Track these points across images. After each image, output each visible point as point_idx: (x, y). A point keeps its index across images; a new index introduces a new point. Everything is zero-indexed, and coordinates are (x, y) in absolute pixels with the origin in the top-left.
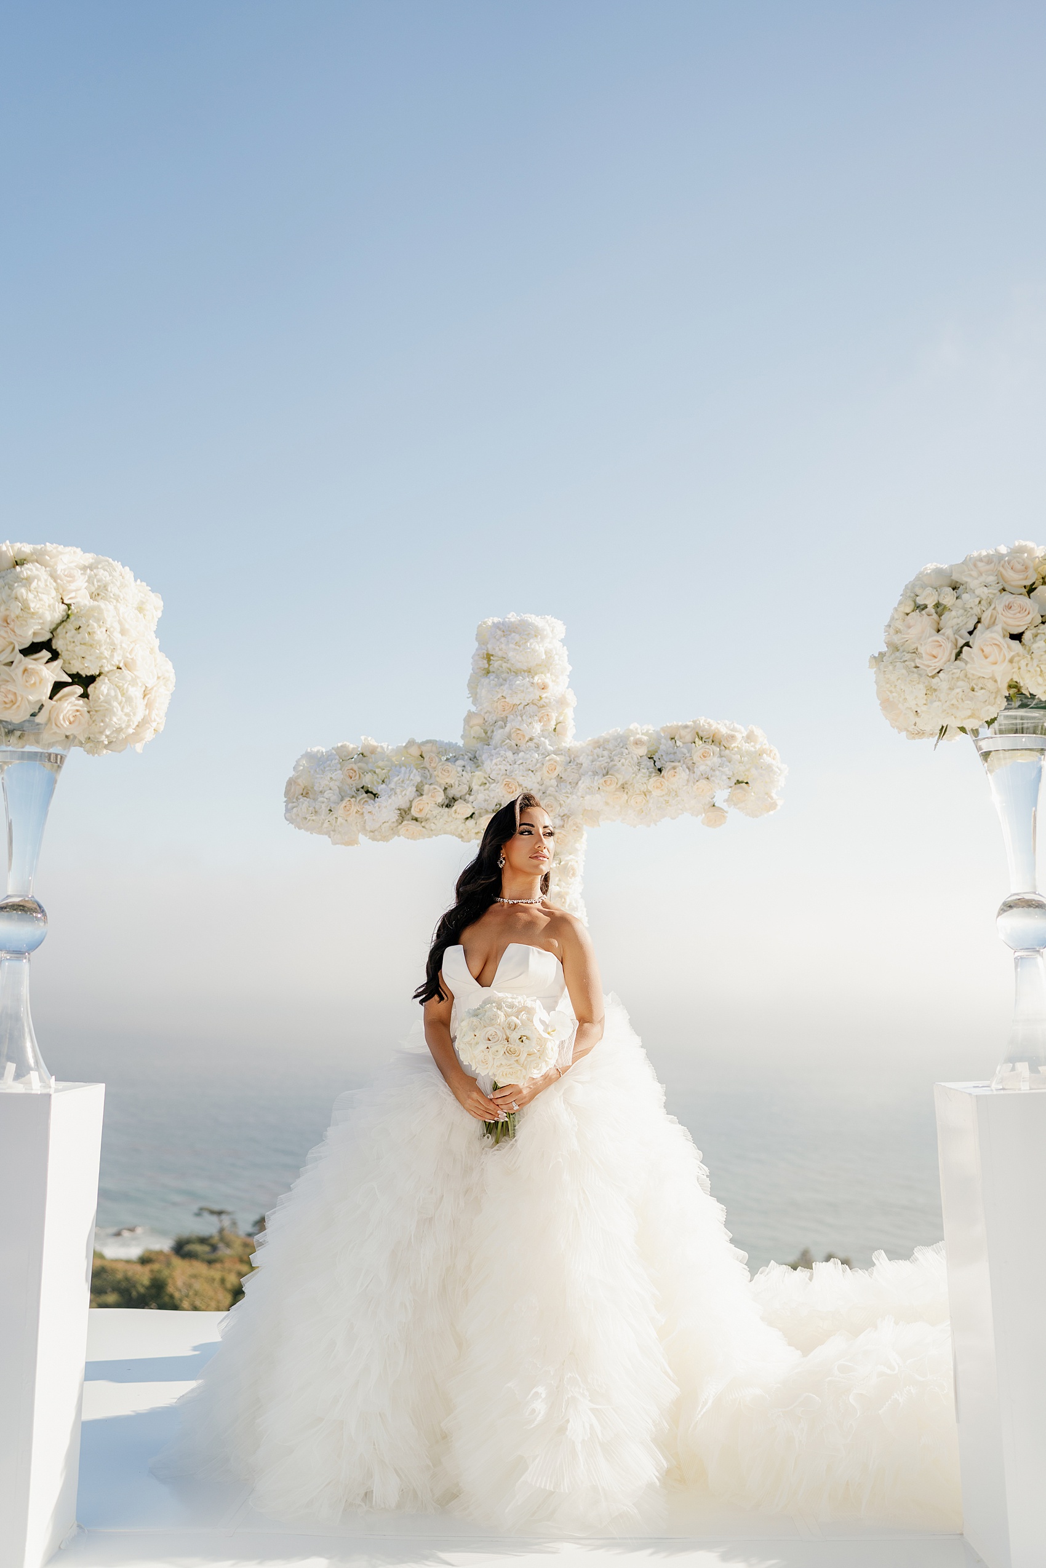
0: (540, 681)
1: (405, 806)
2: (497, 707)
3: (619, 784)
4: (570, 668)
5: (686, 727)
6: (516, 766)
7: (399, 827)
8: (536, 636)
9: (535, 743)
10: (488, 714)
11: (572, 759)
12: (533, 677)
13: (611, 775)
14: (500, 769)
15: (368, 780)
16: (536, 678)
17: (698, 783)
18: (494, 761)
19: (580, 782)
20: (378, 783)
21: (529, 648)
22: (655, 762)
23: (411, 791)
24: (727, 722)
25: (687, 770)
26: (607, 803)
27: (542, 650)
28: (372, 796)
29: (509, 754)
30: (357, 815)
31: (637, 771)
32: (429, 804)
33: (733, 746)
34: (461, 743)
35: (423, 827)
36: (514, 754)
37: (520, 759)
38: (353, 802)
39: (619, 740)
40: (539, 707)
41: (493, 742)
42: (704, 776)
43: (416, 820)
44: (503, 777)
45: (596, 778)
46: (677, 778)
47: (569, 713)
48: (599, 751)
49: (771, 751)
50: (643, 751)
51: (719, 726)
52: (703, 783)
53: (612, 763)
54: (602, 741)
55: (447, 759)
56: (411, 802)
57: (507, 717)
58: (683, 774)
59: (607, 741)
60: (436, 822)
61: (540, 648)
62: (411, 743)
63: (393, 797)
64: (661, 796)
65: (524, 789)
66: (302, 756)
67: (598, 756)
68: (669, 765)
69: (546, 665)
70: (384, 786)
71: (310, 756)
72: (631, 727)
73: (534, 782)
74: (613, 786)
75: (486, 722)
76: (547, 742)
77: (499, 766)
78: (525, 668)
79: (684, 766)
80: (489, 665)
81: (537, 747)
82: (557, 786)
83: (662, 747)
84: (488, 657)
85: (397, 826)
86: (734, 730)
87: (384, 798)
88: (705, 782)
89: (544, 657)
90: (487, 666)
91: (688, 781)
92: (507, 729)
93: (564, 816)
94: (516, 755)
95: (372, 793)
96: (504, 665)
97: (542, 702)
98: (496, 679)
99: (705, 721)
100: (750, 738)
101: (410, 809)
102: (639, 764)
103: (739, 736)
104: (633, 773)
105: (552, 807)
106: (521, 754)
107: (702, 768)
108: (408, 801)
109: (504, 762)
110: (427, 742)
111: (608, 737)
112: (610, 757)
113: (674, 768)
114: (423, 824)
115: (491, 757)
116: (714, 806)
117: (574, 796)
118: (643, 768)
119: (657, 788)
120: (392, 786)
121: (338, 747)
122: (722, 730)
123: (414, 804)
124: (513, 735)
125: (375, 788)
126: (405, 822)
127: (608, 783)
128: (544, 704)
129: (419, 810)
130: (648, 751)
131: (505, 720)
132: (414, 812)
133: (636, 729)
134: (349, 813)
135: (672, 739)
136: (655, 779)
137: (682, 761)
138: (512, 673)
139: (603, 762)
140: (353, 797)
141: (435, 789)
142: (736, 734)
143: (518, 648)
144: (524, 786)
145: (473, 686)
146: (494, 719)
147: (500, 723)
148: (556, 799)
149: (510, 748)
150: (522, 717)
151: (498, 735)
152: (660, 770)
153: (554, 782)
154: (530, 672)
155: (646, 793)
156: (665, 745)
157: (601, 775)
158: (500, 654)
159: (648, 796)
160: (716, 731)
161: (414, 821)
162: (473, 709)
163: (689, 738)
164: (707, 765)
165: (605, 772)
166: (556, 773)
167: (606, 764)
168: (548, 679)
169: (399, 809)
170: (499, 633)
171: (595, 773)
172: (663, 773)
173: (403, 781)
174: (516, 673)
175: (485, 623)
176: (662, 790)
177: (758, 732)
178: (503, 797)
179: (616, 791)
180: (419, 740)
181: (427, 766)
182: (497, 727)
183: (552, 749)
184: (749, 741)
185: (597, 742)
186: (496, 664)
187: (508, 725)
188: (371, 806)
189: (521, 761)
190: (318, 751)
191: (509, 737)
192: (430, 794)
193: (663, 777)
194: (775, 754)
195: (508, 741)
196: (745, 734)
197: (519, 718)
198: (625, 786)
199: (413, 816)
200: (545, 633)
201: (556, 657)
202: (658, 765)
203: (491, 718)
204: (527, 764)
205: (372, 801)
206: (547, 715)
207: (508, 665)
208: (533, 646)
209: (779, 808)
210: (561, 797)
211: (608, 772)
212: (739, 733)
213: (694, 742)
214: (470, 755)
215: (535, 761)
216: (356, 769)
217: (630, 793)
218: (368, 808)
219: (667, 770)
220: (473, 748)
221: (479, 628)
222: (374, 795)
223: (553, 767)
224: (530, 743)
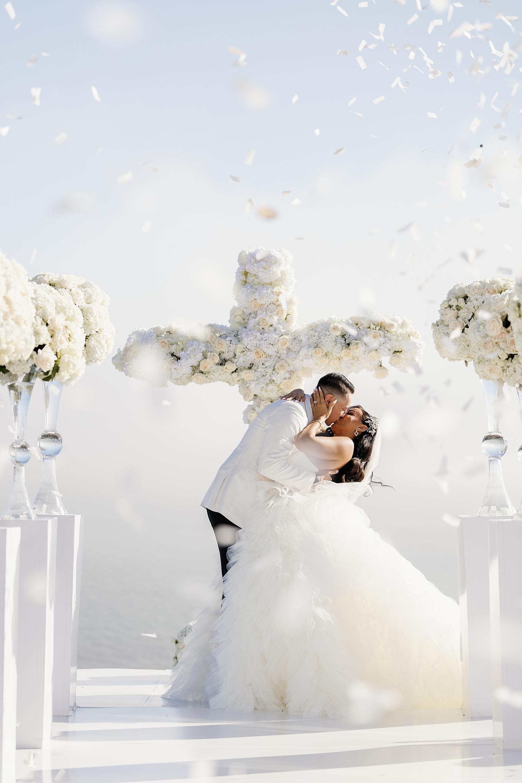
0: (277, 290)
1: (195, 364)
2: (251, 305)
3: (324, 353)
5: (365, 317)
6: (263, 342)
7: (193, 377)
8: (276, 263)
9: (274, 328)
10: (245, 309)
11: (295, 336)
12: (273, 288)
13: (319, 347)
14: (253, 343)
15: (174, 349)
16: (275, 289)
17: (370, 353)
18: (249, 338)
19: (300, 352)
20: (180, 351)
21: (271, 271)
22: (345, 340)
23: (199, 356)
24: (390, 315)
25: (364, 346)
26: (317, 364)
27: (279, 272)
29: (258, 334)
30: (167, 370)
31: (335, 345)
32: (210, 363)
33: (392, 330)
34: (229, 326)
35: (206, 377)
37: (265, 337)
38: (164, 362)
39: (324, 325)
40: (276, 306)
41: (249, 327)
42: (374, 349)
44: (255, 348)
45: (310, 349)
46: (358, 349)
47: (295, 307)
48: (312, 332)
49: (415, 334)
50: (338, 333)
51: (385, 318)
52: (374, 353)
53: (320, 340)
54: (314, 326)
55: (221, 336)
56: (199, 362)
57: (257, 311)
58: (361, 348)
59: (316, 325)
60: (214, 374)
61: (277, 270)
63: (189, 359)
64: (349, 360)
65: (267, 355)
67: (311, 335)
68: (354, 342)
69: (281, 281)
70: (183, 352)
72: (332, 317)
73: (273, 351)
74: (320, 355)
75: (244, 313)
76: (281, 327)
77: (252, 342)
78: (268, 283)
79: (363, 343)
80: (246, 278)
81: (275, 330)
82: (287, 354)
84: (246, 274)
85: (191, 377)
86: (394, 320)
87: (183, 360)
89: (280, 275)
90: (245, 279)
91: (365, 351)
92: (257, 319)
93: (291, 371)
94: (262, 335)
95: (175, 356)
96: (256, 280)
97: (278, 303)
98: (251, 288)
99: (377, 314)
100: (403, 325)
101: (198, 366)
102: (336, 341)
103: (396, 324)
104: (332, 346)
106: (266, 334)
108: (197, 362)
109: (255, 339)
111: (318, 323)
112: (319, 336)
113: (357, 344)
114: (206, 375)
115: (247, 336)
116: (381, 366)
117: (297, 360)
118: (338, 344)
119: (346, 356)
120: (188, 352)
121: (154, 328)
122: (386, 320)
123: (201, 364)
124: (261, 323)
125: (178, 354)
126: (196, 374)
127: (317, 353)
129: (204, 367)
130: (342, 333)
131: (256, 313)
132: (201, 368)
133: (335, 319)
135: (356, 325)
136: (345, 351)
137: (361, 340)
138: (261, 285)
139: (314, 340)
140: (165, 359)
141: (214, 355)
142: (395, 322)
143: (264, 270)
144: (267, 354)
145: (236, 291)
146: (249, 312)
147: (253, 315)
148: (286, 361)
149: (259, 330)
150: (266, 312)
151: (252, 322)
152: (348, 345)
153: (285, 352)
154: (271, 285)
155: (340, 358)
157: (313, 347)
158: (253, 273)
159: (341, 360)
160: (383, 321)
161: (201, 373)
162: (236, 305)
163: (367, 325)
164: (376, 343)
165: (315, 345)
166: (286, 346)
167: (316, 341)
168: (281, 288)
169: (192, 366)
171: (310, 346)
172: (350, 346)
173: (195, 350)
174: (263, 285)
175: (243, 252)
176: (349, 357)
177: (408, 321)
178: (255, 360)
179: (322, 357)
182: (251, 317)
183: (284, 331)
184: (402, 327)
185: (311, 326)
186: (250, 279)
187: (258, 316)
189: (265, 339)
190: (143, 330)
191: (258, 324)
192: (211, 358)
193: (350, 349)
194: (418, 336)
195: (258, 326)
196: (400, 322)
197: (265, 313)
198: (328, 354)
199: (200, 371)
200: (281, 261)
201: (288, 276)
202: (348, 342)
203: (247, 312)
204: (269, 340)
205: (177, 362)
206: (281, 310)
207: (259, 281)
208: (273, 270)
210: (289, 361)
211: (317, 346)
212: (397, 321)
213: (370, 328)
214: (234, 334)
215: (274, 338)
216: (166, 341)
217: (330, 358)
218: (174, 365)
219: (353, 345)
220: (236, 329)
221: (240, 254)
222: (177, 357)
223: (285, 342)
224: (271, 328)
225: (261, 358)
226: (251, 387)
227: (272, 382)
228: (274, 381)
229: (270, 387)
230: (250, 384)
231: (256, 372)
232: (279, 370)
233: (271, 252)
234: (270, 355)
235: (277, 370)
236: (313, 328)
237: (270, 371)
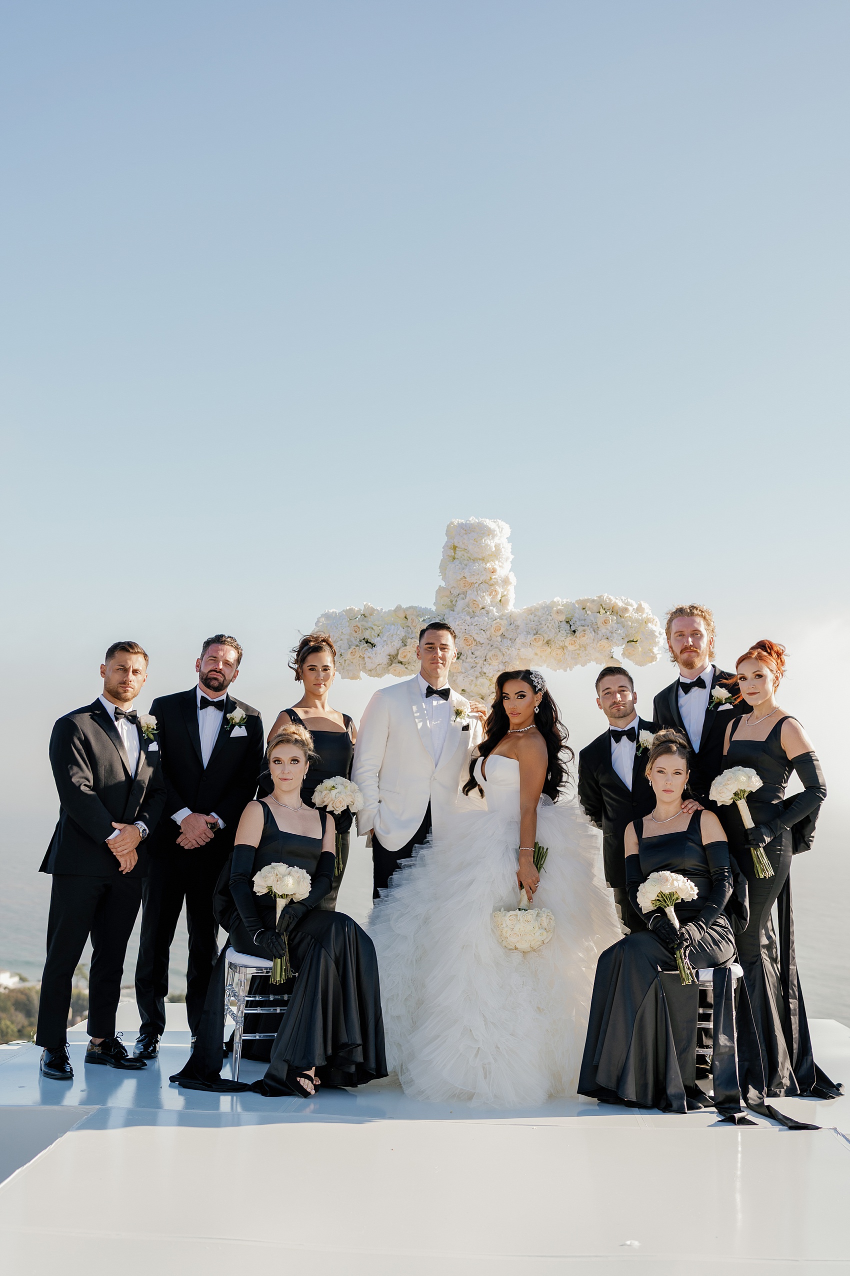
0: (490, 567)
1: (393, 653)
2: (460, 584)
3: (545, 641)
4: (512, 557)
5: (593, 601)
6: (472, 627)
7: (390, 668)
8: (489, 535)
9: (486, 611)
10: (453, 589)
11: (511, 621)
12: (486, 564)
13: (539, 634)
14: (461, 629)
15: (367, 635)
16: (488, 565)
17: (600, 642)
18: (457, 623)
19: (517, 639)
20: (375, 636)
21: (484, 544)
22: (571, 626)
23: (397, 643)
24: (623, 598)
25: (593, 632)
26: (536, 654)
27: (493, 545)
28: (371, 645)
29: (468, 618)
30: (360, 659)
31: (558, 632)
32: (411, 653)
33: (626, 615)
34: (434, 608)
35: (406, 668)
36: (471, 618)
37: (475, 622)
38: (357, 650)
39: (546, 609)
40: (489, 584)
41: (456, 609)
42: (605, 637)
43: (401, 663)
44: (464, 634)
45: (529, 636)
46: (586, 637)
47: (511, 589)
48: (532, 617)
49: (654, 620)
50: (563, 618)
51: (617, 601)
52: (604, 642)
53: (541, 626)
54: (533, 609)
55: (424, 620)
56: (398, 650)
57: (467, 592)
58: (590, 635)
59: (537, 609)
60: (415, 665)
61: (491, 543)
62: (399, 608)
63: (385, 647)
64: (575, 650)
65: (478, 643)
66: (322, 615)
67: (530, 620)
68: (580, 629)
69: (496, 554)
70: (379, 638)
71: (327, 616)
72: (555, 600)
73: (485, 638)
74: (541, 642)
75: (452, 594)
76: (495, 610)
77: (461, 627)
78: (481, 558)
79: (592, 629)
80: (455, 553)
81: (488, 613)
82: (501, 641)
83: (576, 615)
84: (455, 548)
85: (388, 667)
86: (628, 604)
87: (379, 647)
88: (606, 641)
89: (494, 549)
90: (453, 554)
91: (594, 640)
92: (467, 600)
93: (505, 662)
94: (473, 618)
95: (370, 643)
96: (466, 554)
97: (492, 582)
98: (460, 565)
99: (607, 596)
100: (639, 609)
101: (397, 655)
102: (559, 627)
103: (631, 609)
104: (555, 634)
105: (497, 656)
106: (476, 618)
107: (603, 630)
108: (396, 650)
109: (464, 624)
110: (410, 608)
111: (538, 606)
112: (539, 622)
113: (584, 631)
114: (406, 666)
115: (455, 620)
116: (612, 657)
117: (513, 649)
118: (562, 630)
119: (572, 644)
120: (385, 638)
121: (347, 610)
122: (619, 604)
123: (400, 652)
124: (471, 605)
125: (372, 640)
126: (393, 665)
127: (537, 640)
128: (494, 583)
129: (403, 656)
130: (566, 618)
131: (465, 593)
132: (400, 658)
133: (558, 602)
134: (354, 657)
135: (584, 609)
136: (570, 638)
137: (590, 626)
138: (471, 561)
139: (533, 625)
140: (357, 646)
142: (629, 607)
143: (475, 543)
144: (478, 641)
145: (443, 568)
146: (458, 592)
147: (462, 596)
148: (500, 650)
149: (468, 613)
150: (477, 592)
151: (460, 604)
152: (574, 632)
153: (499, 639)
154: (483, 560)
155: (564, 648)
156: (578, 614)
157: (533, 634)
158: (463, 547)
159: (565, 650)
160: (615, 604)
161: (400, 664)
162: (443, 584)
163: (595, 609)
164: (607, 629)
165: (535, 632)
166: (500, 632)
167: (536, 627)
168: (496, 565)
169: (389, 655)
170: (463, 532)
171: (528, 633)
172: (576, 633)
173: (392, 635)
174: (474, 561)
175: (452, 523)
176: (575, 646)
177: (645, 605)
178: (463, 648)
179: (542, 646)
180: (404, 606)
181: (410, 625)
182: (459, 598)
183: (498, 614)
184: (638, 612)
185: (530, 610)
186: (459, 554)
187: (468, 597)
188: (370, 652)
189: (476, 624)
190: (333, 612)
191: (468, 606)
192: (412, 645)
193: (576, 637)
194: (656, 622)
195: (467, 608)
196: (635, 606)
197: (475, 592)
198: (549, 642)
199: (399, 660)
200: (495, 533)
201: (503, 550)
202: (573, 628)
203: (455, 592)
204: (480, 625)
205: (371, 649)
206: (496, 591)
207: (469, 555)
208: (486, 542)
209: (658, 660)
210: (504, 650)
211: (537, 632)
212: (632, 605)
213: (599, 612)
214: (440, 618)
215: (485, 623)
216: (359, 626)
217: (552, 648)
218: (368, 654)
219: (579, 631)
220: (443, 613)
221: (448, 526)
222: (372, 644)
223: (499, 628)
224: (482, 611)
225: (470, 646)
226: (458, 680)
227: (483, 674)
228: (485, 673)
229: (480, 680)
230: (457, 676)
231: (464, 663)
232: (492, 660)
233: (484, 522)
234: (481, 642)
235: (489, 660)
236: (531, 612)
237: (481, 662)
